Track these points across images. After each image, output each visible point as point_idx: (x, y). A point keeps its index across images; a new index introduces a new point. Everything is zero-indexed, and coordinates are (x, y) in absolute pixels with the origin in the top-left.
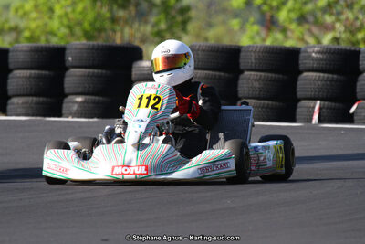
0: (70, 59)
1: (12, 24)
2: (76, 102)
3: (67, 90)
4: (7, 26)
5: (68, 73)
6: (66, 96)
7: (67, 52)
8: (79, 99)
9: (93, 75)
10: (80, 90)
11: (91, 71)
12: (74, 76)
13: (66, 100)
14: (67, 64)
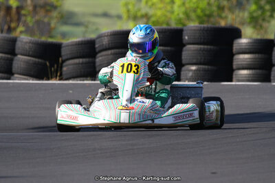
0: (186, 38)
1: (143, 12)
2: (191, 70)
3: (184, 62)
4: (139, 14)
5: (184, 48)
6: (183, 65)
7: (184, 33)
8: (194, 68)
9: (204, 50)
10: (194, 61)
11: (202, 46)
12: (189, 51)
13: (183, 68)
14: (184, 42)
